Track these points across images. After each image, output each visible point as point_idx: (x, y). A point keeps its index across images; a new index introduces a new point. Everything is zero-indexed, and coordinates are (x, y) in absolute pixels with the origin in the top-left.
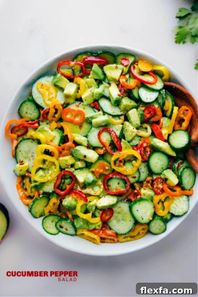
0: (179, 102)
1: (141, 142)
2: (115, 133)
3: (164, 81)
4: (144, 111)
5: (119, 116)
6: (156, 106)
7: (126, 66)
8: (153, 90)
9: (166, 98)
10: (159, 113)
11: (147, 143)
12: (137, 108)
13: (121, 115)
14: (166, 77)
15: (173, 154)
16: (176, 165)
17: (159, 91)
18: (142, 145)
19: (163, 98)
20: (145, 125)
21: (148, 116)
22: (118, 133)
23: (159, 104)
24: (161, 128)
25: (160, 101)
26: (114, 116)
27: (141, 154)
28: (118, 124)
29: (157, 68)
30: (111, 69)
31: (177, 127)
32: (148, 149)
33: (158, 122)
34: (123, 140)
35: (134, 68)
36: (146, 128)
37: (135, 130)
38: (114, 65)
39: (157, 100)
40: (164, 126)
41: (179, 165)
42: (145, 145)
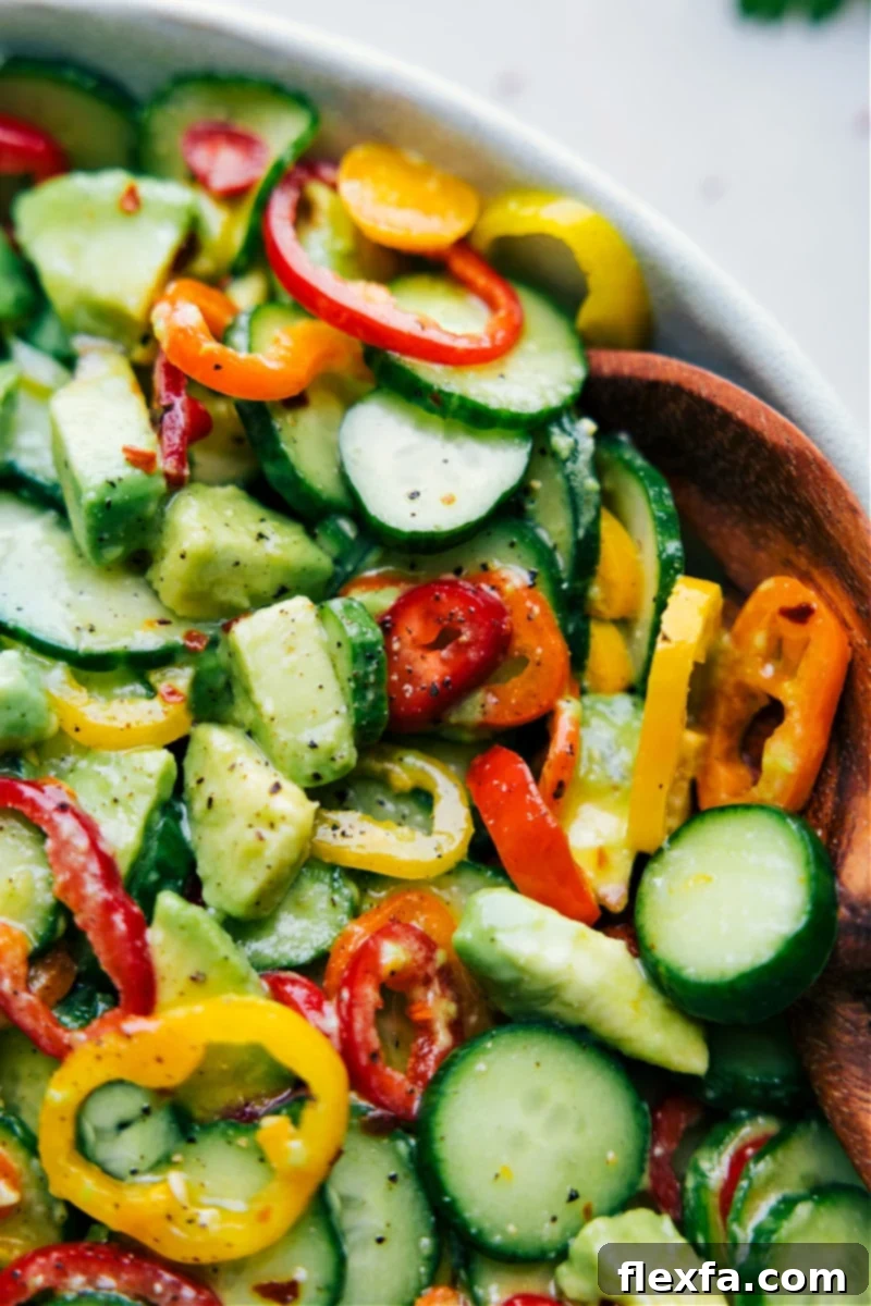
0: (735, 543)
1: (359, 932)
2: (89, 827)
3: (588, 342)
4: (389, 623)
5: (141, 666)
6: (512, 573)
7: (232, 197)
8: (478, 420)
9: (609, 501)
10: (543, 643)
11: (427, 943)
12: (324, 590)
13: (164, 658)
14: (604, 303)
15: (685, 1053)
16: (714, 1167)
17: (535, 429)
18: (364, 958)
19: (573, 499)
20: (410, 768)
21: (432, 668)
22: (123, 835)
23: (545, 555)
24: (558, 792)
25: (554, 527)
26: (92, 667)
27: (348, 1049)
28: (128, 740)
29: (520, 217)
30: (83, 215)
31: (725, 780)
32: (437, 1006)
33: (532, 737)
34: (169, 902)
35: (303, 212)
36: (423, 798)
37: (295, 806)
38: (113, 182)
39: (511, 510)
40: (589, 771)
41: (738, 1165)
42: (393, 955)
